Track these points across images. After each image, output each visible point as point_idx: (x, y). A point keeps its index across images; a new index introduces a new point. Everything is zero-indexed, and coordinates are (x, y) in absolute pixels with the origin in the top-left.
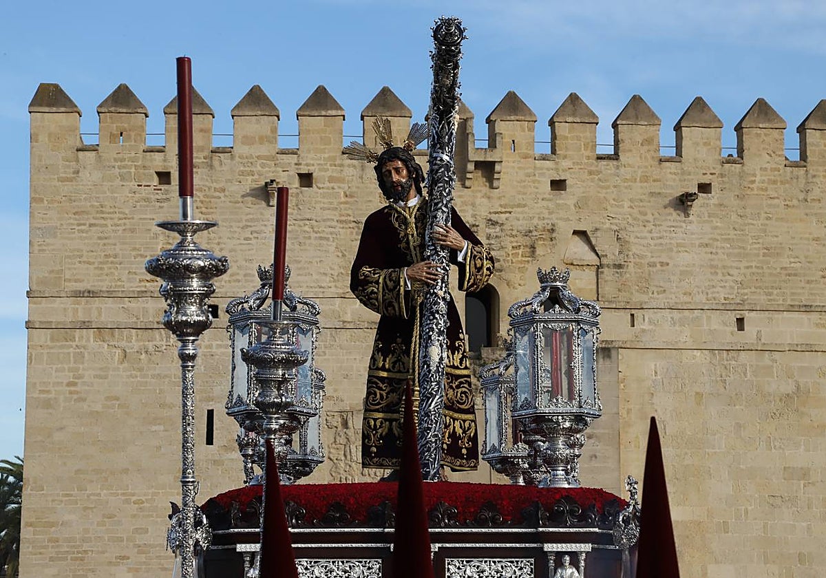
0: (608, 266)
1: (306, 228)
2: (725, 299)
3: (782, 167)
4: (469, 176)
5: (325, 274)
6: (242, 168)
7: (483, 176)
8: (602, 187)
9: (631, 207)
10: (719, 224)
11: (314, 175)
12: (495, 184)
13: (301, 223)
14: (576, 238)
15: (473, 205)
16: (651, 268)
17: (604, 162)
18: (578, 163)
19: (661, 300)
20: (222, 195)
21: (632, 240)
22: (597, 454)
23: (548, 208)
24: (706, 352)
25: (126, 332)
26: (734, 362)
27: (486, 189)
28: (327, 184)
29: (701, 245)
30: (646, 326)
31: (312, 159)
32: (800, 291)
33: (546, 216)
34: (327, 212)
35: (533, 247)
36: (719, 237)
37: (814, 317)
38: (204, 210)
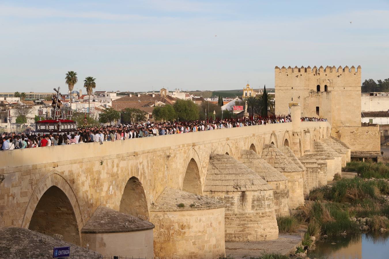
0: (331, 83)
1: (301, 80)
2: (343, 86)
3: (348, 73)
5: (303, 84)
6: (295, 74)
7: (318, 74)
8: (331, 75)
9: (334, 77)
10: (342, 78)
14: (328, 80)
15: (317, 77)
16: (335, 83)
17: (331, 73)
18: (328, 73)
19: (336, 86)
20: (293, 77)
21: (333, 80)
22: (329, 102)
23: (325, 77)
24: (341, 91)
25: (284, 90)
26: (343, 92)
27: (319, 76)
28: (303, 75)
29: (340, 80)
30: (335, 89)
31: (302, 73)
32: (350, 85)
34: (303, 78)
35: (323, 81)
36: (342, 80)
37: (352, 87)
38: (291, 78)
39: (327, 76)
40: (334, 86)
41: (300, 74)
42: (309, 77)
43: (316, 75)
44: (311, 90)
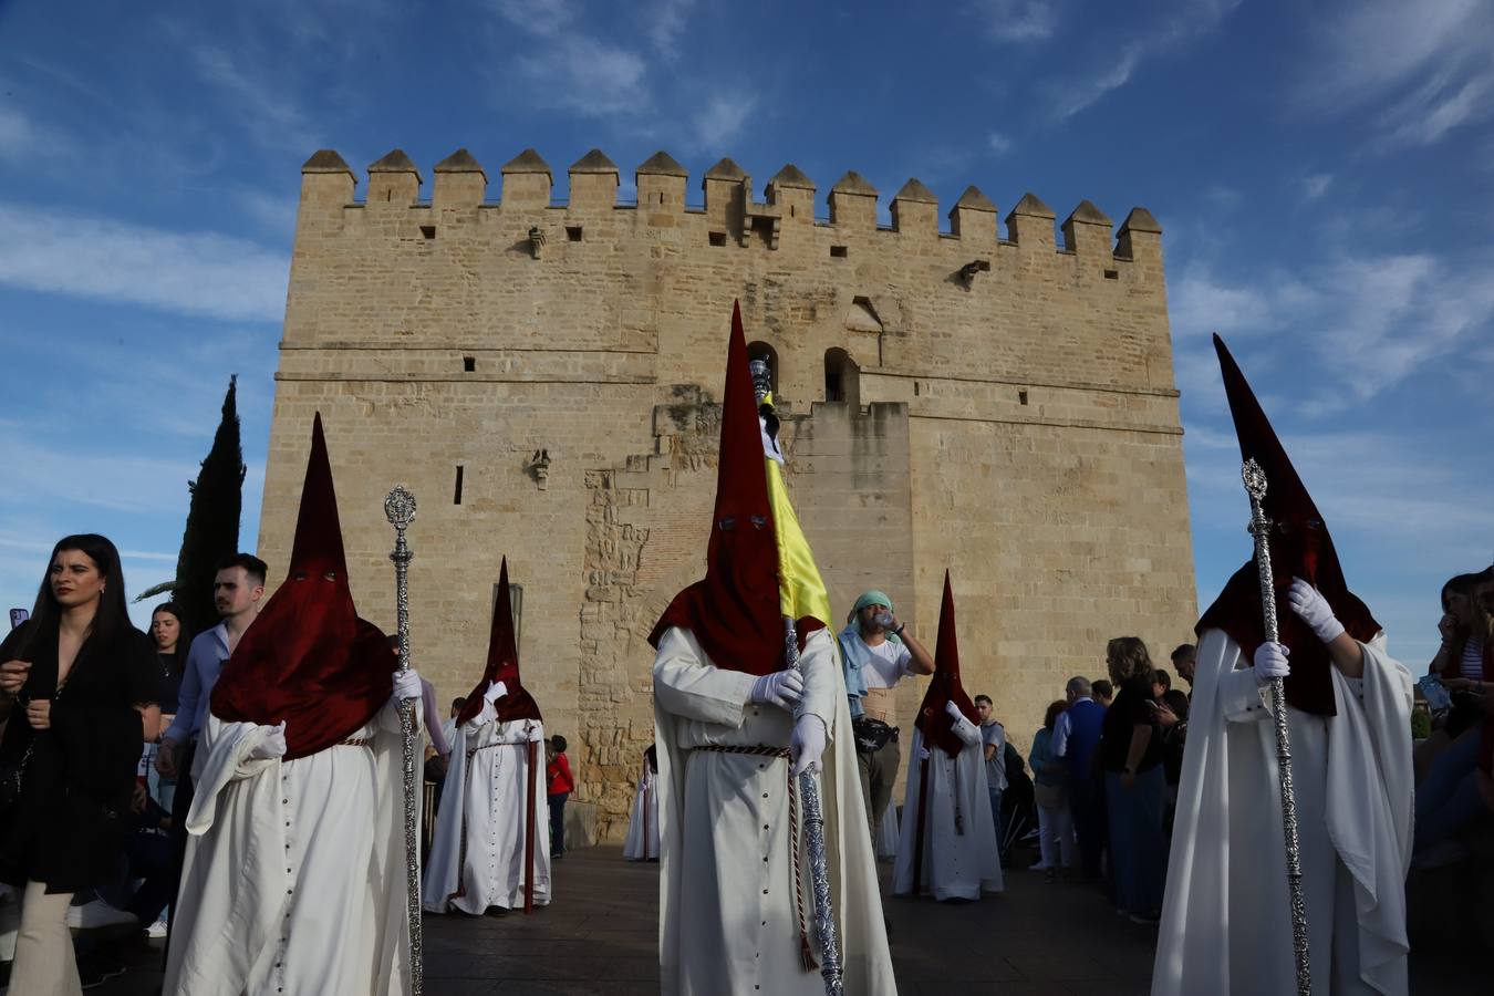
0: (891, 333)
1: (572, 281)
2: (1008, 373)
3: (1054, 253)
4: (747, 233)
5: (590, 327)
6: (509, 223)
7: (761, 237)
8: (883, 257)
9: (912, 278)
10: (999, 301)
11: (584, 229)
12: (774, 244)
13: (568, 276)
14: (857, 307)
15: (751, 264)
16: (934, 339)
17: (884, 234)
18: (858, 232)
19: (944, 370)
20: (486, 248)
21: (915, 309)
22: (887, 516)
23: (828, 273)
24: (991, 424)
25: (376, 385)
26: (1018, 436)
27: (763, 249)
28: (596, 238)
29: (982, 320)
30: (930, 395)
31: (583, 214)
32: (1077, 369)
33: (826, 280)
34: (595, 265)
35: (813, 310)
36: (999, 313)
37: (1093, 395)
38: (466, 263)
39: (848, 265)
40: (921, 366)
41: (561, 225)
42: (656, 252)
43: (730, 240)
44: (679, 390)
